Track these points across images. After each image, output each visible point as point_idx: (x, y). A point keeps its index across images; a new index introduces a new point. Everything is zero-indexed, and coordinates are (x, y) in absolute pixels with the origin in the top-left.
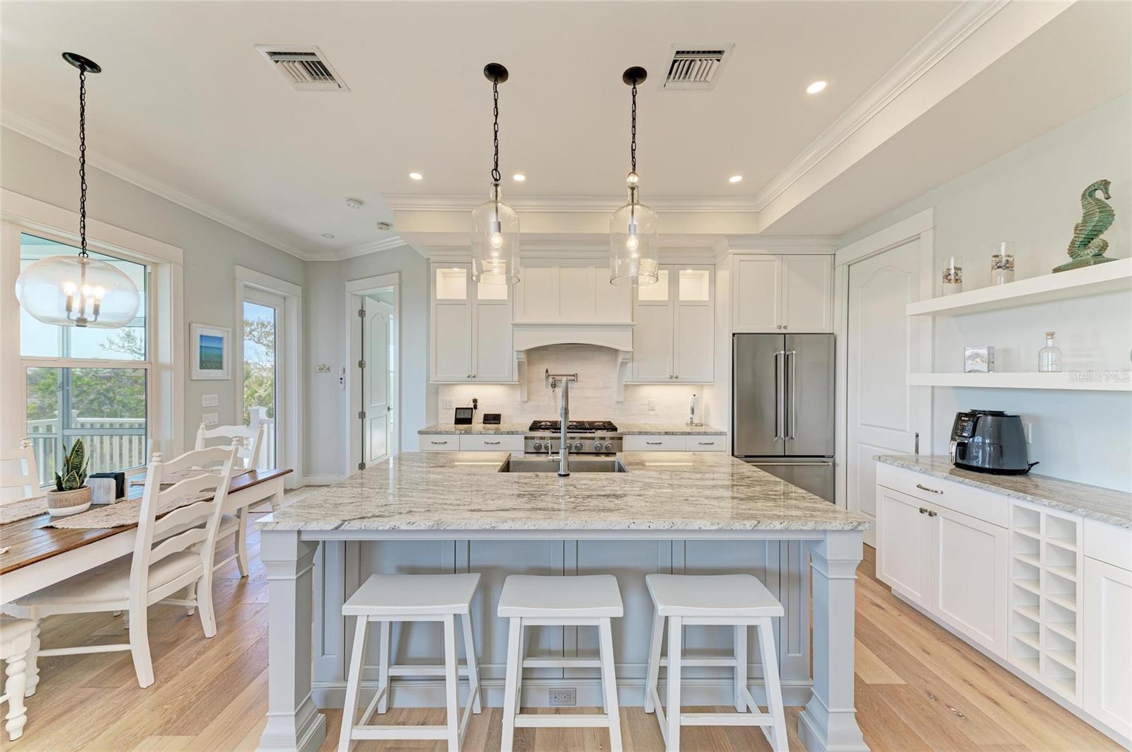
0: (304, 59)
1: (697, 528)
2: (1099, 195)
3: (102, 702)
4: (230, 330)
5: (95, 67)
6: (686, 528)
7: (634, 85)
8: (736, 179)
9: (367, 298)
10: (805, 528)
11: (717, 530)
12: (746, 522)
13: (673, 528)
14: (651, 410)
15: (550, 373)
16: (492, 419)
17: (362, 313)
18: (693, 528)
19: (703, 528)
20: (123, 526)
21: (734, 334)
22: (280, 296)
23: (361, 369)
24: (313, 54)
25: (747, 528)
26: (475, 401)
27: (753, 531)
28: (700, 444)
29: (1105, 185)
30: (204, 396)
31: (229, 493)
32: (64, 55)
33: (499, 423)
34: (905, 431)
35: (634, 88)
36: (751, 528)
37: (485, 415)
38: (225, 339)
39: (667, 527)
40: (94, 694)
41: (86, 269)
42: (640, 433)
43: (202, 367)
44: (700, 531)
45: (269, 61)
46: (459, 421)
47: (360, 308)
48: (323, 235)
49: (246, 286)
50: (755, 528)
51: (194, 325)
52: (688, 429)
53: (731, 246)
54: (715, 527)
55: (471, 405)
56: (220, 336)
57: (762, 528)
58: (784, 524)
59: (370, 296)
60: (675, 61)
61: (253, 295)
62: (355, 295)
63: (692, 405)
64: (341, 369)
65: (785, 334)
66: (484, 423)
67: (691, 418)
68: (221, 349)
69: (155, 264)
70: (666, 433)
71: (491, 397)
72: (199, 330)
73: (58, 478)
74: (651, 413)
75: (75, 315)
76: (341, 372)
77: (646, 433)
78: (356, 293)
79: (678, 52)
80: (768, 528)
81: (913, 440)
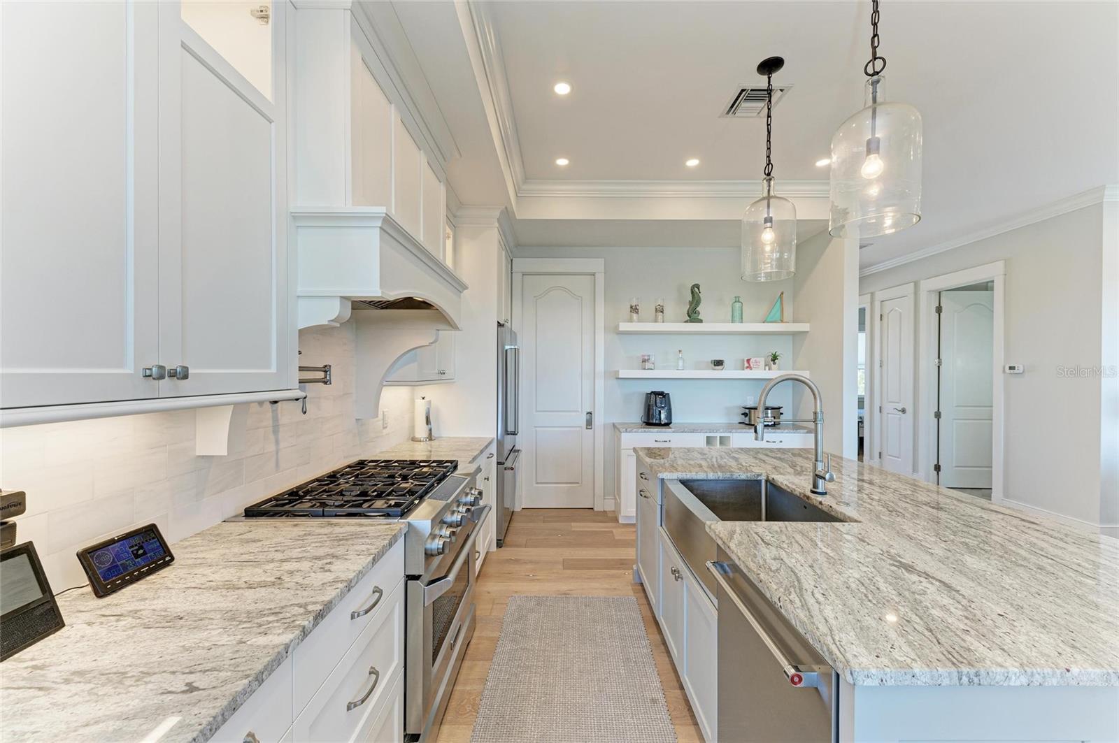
2: (696, 289)
14: (384, 428)
63: (428, 411)
74: (384, 431)
81: (584, 418)
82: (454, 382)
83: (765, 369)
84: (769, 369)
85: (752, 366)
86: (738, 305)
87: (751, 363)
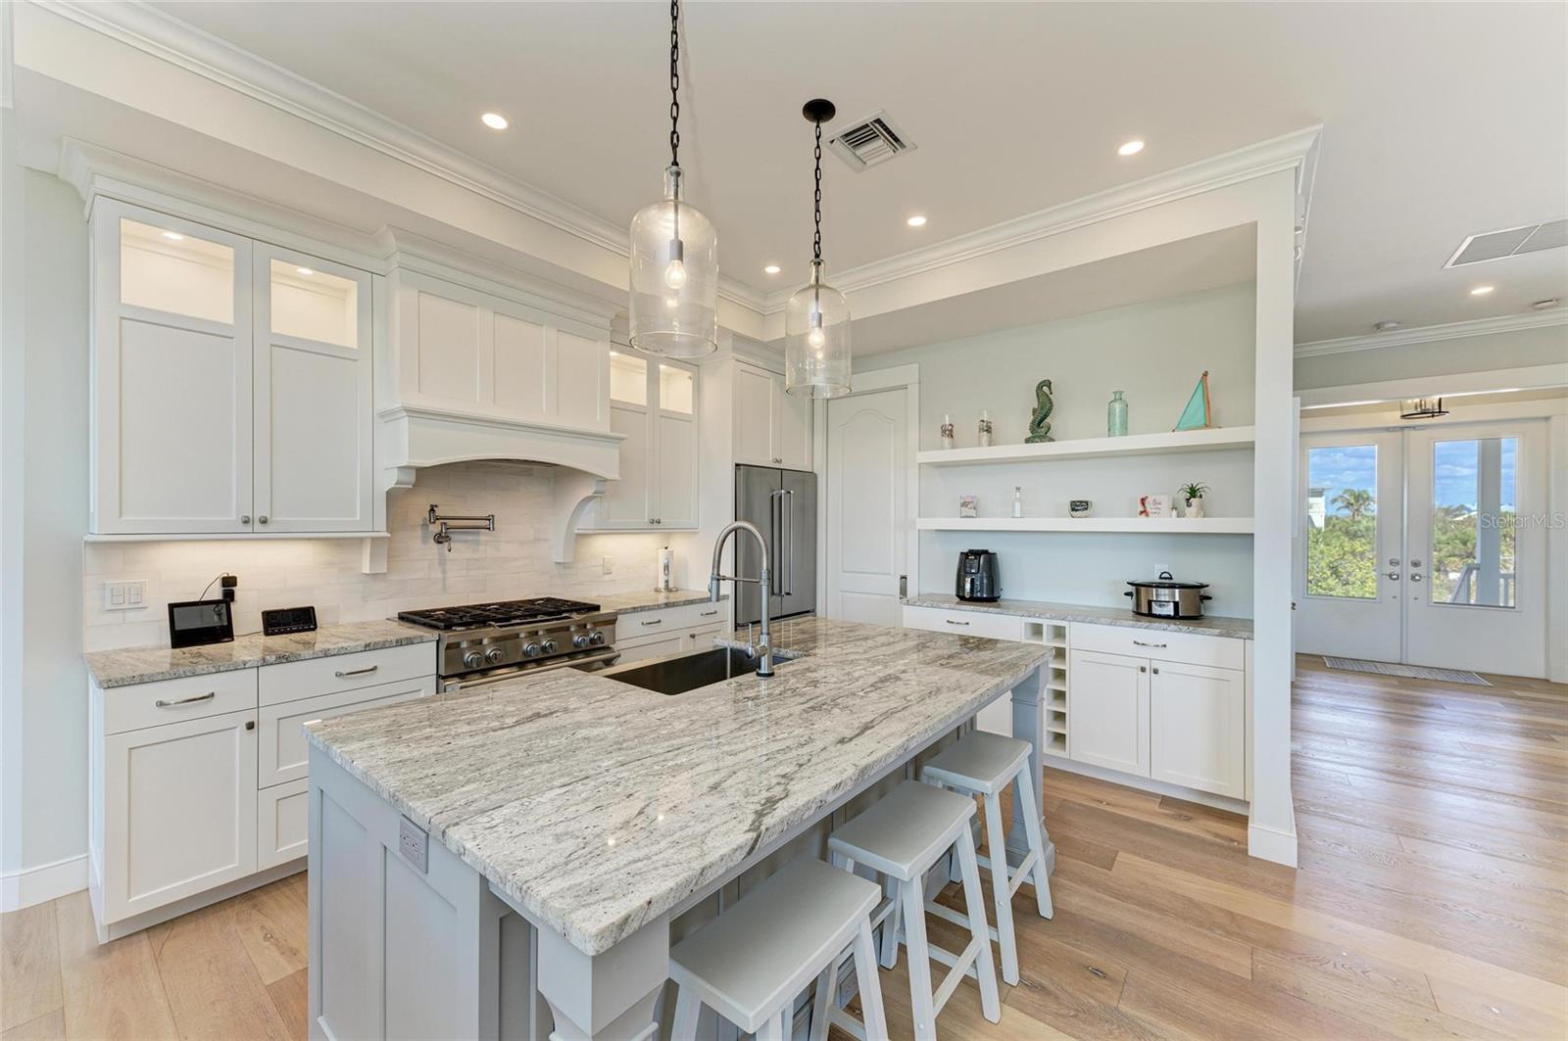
2: (1045, 389)
7: (818, 123)
8: (773, 270)
15: (439, 512)
16: (290, 621)
21: (737, 465)
26: (229, 583)
28: (702, 615)
29: (1048, 384)
33: (314, 630)
34: (889, 574)
35: (818, 126)
37: (265, 614)
42: (635, 610)
46: (181, 638)
53: (735, 349)
55: (216, 593)
60: (867, 126)
63: (666, 561)
65: (782, 470)
66: (267, 633)
67: (666, 581)
70: (667, 606)
77: (642, 609)
79: (878, 121)
81: (897, 583)
82: (697, 533)
83: (1171, 516)
84: (1178, 516)
85: (1148, 509)
86: (1118, 406)
87: (1147, 505)
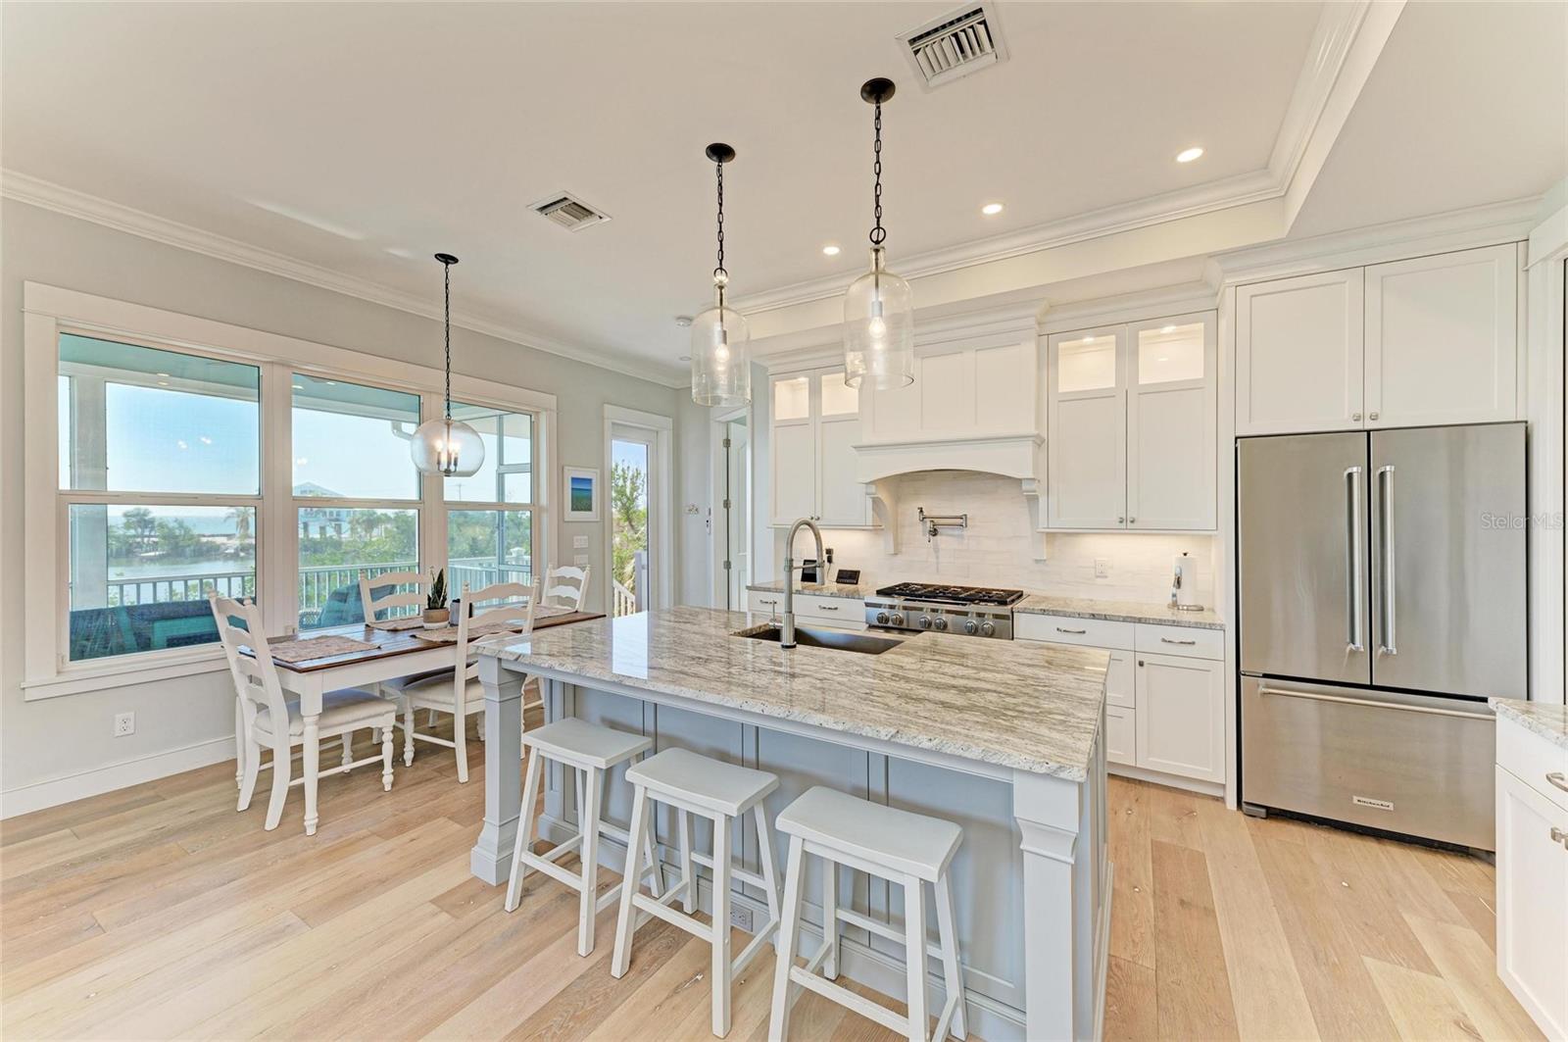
0: (563, 204)
1: (817, 724)
3: (435, 784)
4: (598, 471)
5: (455, 260)
6: (804, 721)
7: (877, 103)
8: (1190, 155)
9: (733, 425)
10: (966, 754)
11: (842, 731)
12: (880, 728)
13: (790, 718)
14: (1098, 577)
15: (925, 513)
16: (849, 577)
17: (727, 443)
18: (812, 723)
19: (825, 725)
20: (447, 642)
21: (1238, 438)
22: (653, 431)
23: (726, 510)
24: (565, 199)
25: (882, 738)
26: (829, 552)
27: (888, 743)
28: (1164, 640)
30: (575, 538)
31: (534, 629)
32: (436, 256)
33: (857, 583)
35: (878, 107)
36: (886, 738)
37: (840, 571)
38: (594, 481)
39: (782, 715)
40: (436, 777)
41: (451, 431)
42: (1044, 612)
43: (573, 509)
44: (820, 728)
45: (540, 216)
46: (805, 577)
47: (725, 437)
48: (681, 359)
49: (613, 424)
50: (893, 740)
51: (566, 468)
52: (1168, 615)
53: (1224, 273)
54: (840, 727)
56: (589, 477)
57: (903, 741)
58: (935, 742)
59: (735, 421)
61: (622, 430)
62: (719, 422)
63: (1178, 571)
64: (707, 509)
65: (1369, 431)
66: (838, 582)
67: (1174, 595)
68: (590, 490)
69: (537, 413)
70: (1093, 616)
71: (849, 547)
72: (571, 473)
73: (429, 599)
74: (1099, 581)
75: (444, 467)
76: (707, 513)
77: (1055, 612)
78: (720, 419)
80: (911, 743)
